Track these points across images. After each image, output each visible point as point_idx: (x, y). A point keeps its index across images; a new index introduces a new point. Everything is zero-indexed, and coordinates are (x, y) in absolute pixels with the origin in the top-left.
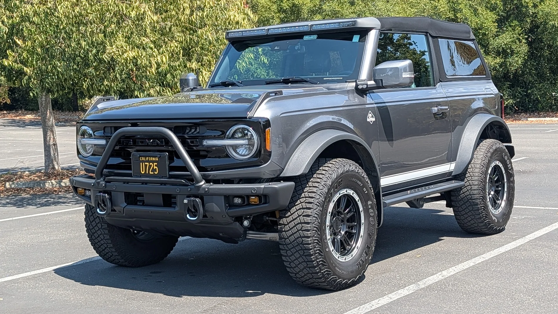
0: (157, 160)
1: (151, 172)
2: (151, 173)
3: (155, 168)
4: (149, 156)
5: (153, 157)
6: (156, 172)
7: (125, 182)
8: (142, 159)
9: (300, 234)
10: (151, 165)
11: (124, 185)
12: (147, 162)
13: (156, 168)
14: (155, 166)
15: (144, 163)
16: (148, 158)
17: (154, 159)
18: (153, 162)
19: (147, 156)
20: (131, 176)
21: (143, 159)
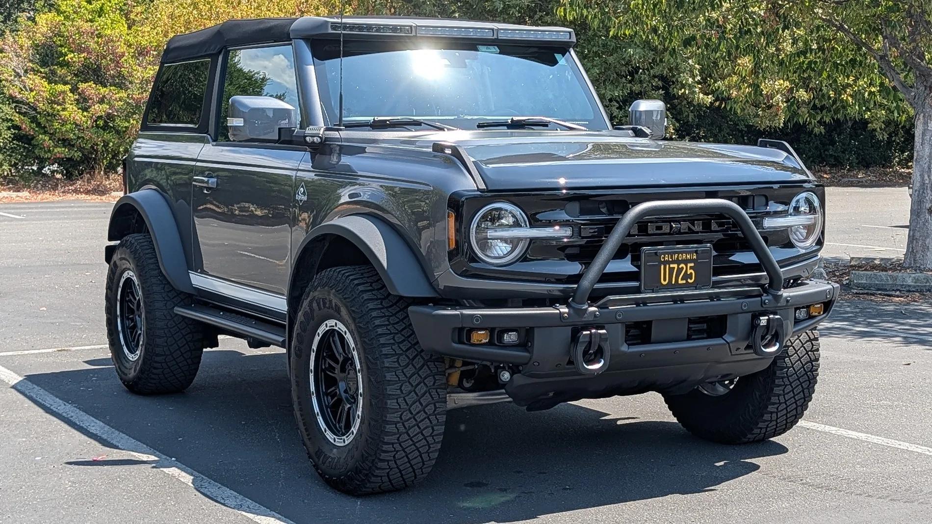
0: (695, 257)
1: (682, 279)
2: (680, 282)
3: (688, 273)
4: (678, 253)
5: (686, 253)
6: (691, 279)
7: (637, 302)
8: (663, 258)
9: (810, 357)
10: (683, 268)
11: (639, 308)
12: (673, 262)
13: (691, 273)
14: (690, 269)
15: (668, 266)
16: (678, 256)
17: (688, 257)
18: (686, 262)
19: (675, 253)
20: (640, 292)
21: (666, 259)
